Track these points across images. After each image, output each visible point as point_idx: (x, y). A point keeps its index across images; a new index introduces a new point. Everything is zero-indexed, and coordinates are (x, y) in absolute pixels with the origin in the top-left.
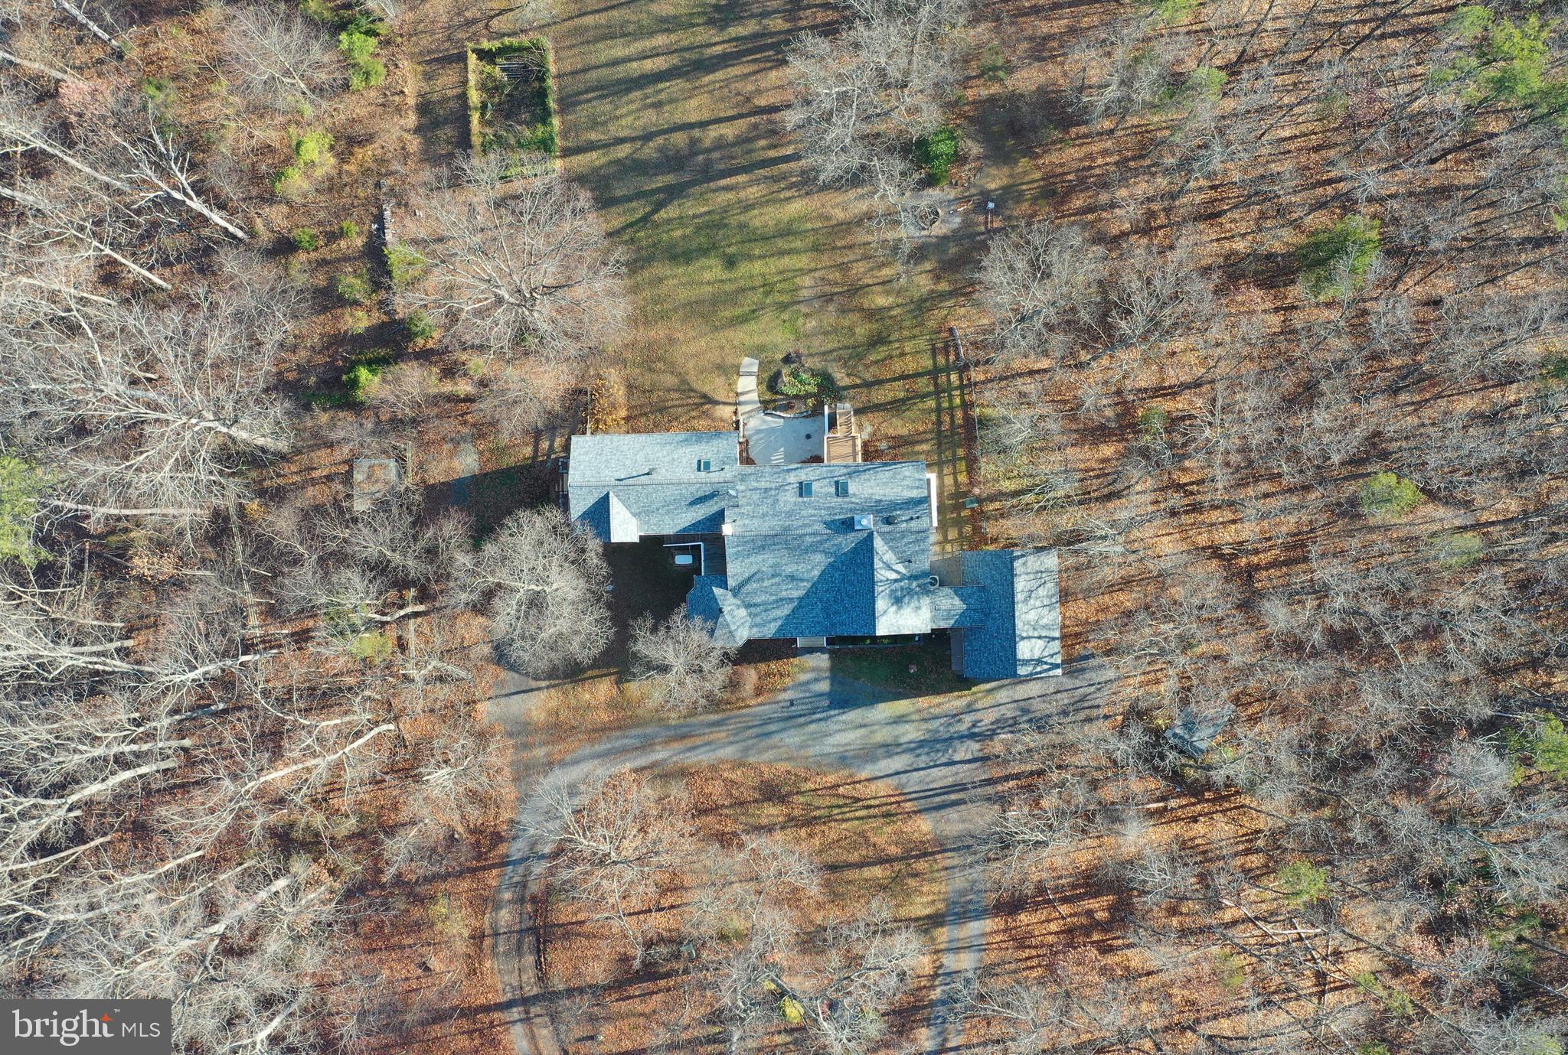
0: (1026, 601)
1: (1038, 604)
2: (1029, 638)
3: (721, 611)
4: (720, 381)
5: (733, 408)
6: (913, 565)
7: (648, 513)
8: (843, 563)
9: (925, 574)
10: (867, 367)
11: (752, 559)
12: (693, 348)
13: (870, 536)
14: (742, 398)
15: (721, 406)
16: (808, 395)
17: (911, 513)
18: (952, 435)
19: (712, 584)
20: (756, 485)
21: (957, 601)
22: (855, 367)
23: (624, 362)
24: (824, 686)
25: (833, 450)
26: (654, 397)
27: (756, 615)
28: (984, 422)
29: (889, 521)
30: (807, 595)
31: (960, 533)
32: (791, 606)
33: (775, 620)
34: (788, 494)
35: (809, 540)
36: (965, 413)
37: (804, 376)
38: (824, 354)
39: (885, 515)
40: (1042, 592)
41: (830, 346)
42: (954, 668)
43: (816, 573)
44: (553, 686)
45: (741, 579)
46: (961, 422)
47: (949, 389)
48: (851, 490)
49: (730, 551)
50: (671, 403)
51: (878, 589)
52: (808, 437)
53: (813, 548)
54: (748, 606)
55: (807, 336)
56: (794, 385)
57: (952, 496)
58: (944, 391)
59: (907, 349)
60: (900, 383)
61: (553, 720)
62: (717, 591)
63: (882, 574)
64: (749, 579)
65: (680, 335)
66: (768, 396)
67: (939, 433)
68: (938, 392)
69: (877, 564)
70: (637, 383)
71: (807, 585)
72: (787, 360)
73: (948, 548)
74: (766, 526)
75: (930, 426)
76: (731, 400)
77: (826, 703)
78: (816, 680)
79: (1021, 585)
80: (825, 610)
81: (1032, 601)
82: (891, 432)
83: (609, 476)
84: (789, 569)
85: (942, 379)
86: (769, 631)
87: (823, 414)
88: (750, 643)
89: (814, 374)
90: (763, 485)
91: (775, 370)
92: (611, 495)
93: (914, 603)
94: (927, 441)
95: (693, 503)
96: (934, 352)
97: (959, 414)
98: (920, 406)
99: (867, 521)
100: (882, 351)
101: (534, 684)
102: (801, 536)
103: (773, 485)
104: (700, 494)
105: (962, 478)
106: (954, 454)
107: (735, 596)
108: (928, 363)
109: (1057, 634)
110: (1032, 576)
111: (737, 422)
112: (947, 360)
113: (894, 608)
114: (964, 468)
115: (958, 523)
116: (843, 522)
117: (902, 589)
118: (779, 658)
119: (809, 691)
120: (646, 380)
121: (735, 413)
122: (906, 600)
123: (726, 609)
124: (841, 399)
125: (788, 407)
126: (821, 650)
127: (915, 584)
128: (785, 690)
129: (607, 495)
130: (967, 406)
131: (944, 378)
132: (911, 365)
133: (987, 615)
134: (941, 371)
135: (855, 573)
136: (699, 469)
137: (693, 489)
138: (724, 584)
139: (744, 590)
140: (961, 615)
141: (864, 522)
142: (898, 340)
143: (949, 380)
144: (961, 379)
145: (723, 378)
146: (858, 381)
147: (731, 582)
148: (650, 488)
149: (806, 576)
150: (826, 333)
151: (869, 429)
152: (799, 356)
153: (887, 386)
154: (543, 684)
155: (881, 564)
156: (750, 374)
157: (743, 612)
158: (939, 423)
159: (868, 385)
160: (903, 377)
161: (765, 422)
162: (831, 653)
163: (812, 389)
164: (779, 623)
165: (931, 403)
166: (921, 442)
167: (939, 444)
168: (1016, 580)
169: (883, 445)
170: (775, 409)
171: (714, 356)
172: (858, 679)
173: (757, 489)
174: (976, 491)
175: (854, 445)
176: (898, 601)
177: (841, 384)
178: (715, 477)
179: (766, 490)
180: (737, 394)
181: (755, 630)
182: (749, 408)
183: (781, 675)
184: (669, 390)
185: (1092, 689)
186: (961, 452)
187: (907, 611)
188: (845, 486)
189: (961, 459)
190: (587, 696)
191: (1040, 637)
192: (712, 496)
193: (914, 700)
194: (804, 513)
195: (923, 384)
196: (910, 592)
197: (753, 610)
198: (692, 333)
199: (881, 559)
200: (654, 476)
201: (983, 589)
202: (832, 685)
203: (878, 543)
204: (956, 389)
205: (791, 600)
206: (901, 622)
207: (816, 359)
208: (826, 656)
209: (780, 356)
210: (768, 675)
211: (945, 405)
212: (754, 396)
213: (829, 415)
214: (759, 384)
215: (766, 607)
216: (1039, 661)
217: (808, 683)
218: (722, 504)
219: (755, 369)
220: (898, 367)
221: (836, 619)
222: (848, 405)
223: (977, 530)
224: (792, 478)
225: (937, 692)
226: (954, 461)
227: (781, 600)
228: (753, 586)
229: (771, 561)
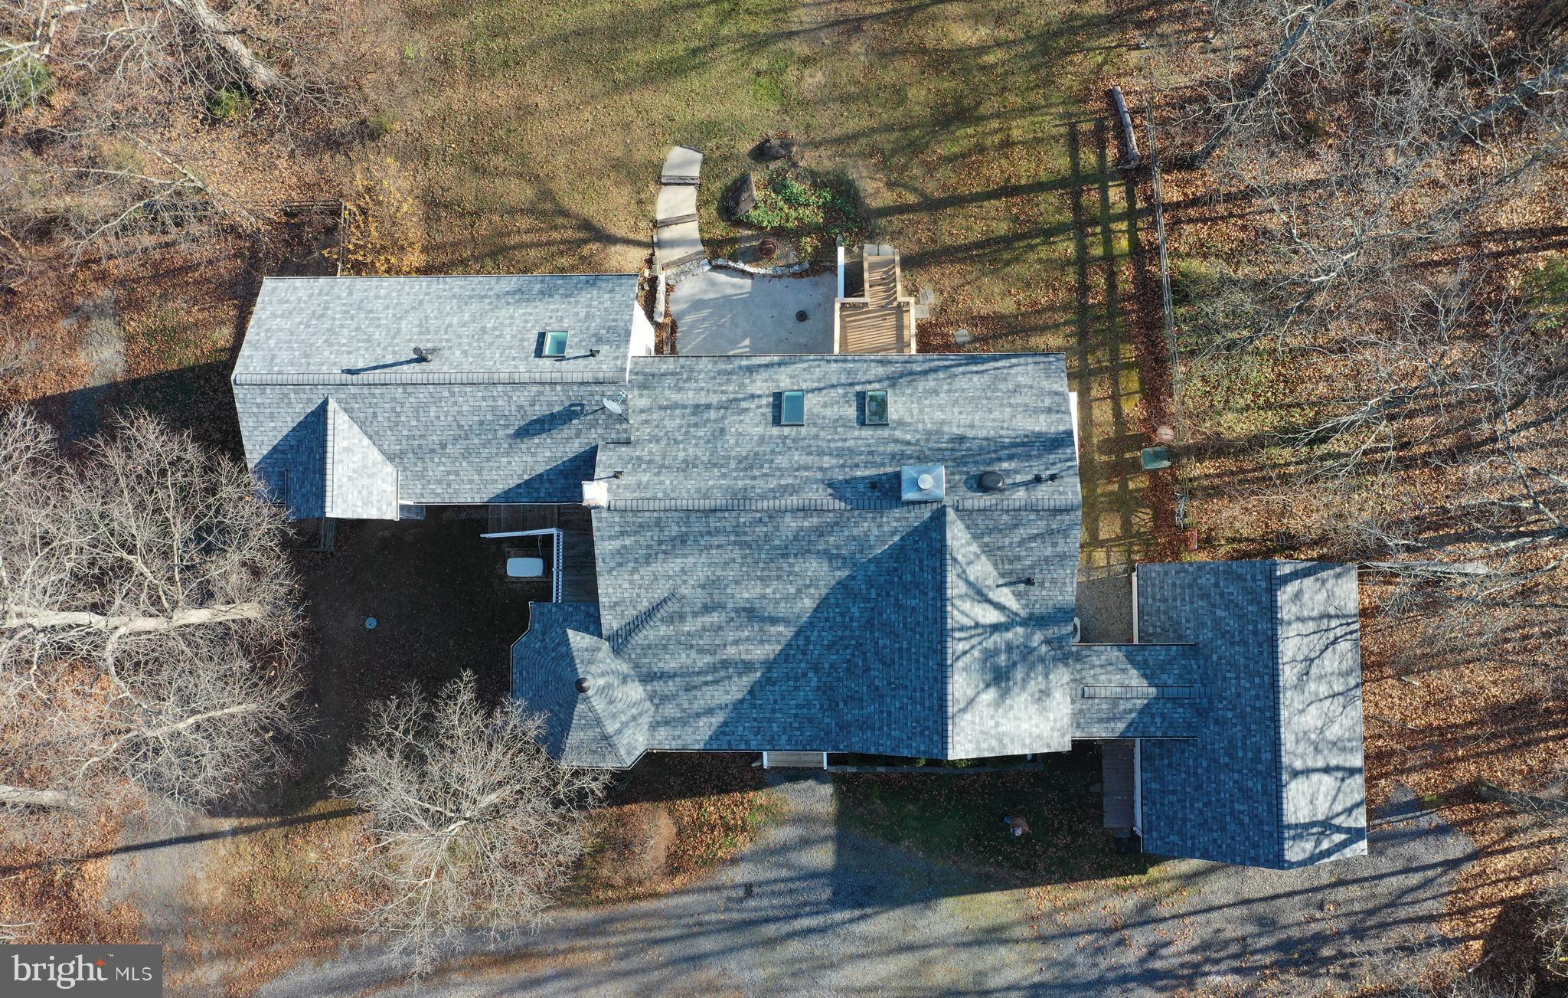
0: (1300, 686)
1: (1323, 690)
2: (1307, 772)
3: (579, 687)
4: (621, 196)
5: (645, 253)
6: (1035, 592)
7: (421, 454)
8: (870, 582)
9: (1062, 615)
10: (930, 169)
11: (657, 567)
12: (568, 126)
13: (938, 520)
14: (667, 234)
15: (619, 248)
16: (804, 229)
17: (1037, 467)
18: (1111, 316)
19: (567, 622)
20: (675, 397)
21: (1134, 679)
22: (905, 168)
23: (425, 155)
24: (822, 857)
25: (852, 336)
26: (483, 228)
27: (665, 699)
28: (1183, 290)
29: (982, 484)
30: (785, 656)
31: (1126, 525)
32: (747, 680)
33: (710, 711)
34: (747, 418)
35: (791, 524)
36: (1140, 269)
37: (797, 187)
38: (838, 141)
39: (974, 470)
40: (1330, 662)
41: (851, 125)
42: (1109, 822)
43: (808, 603)
44: (247, 831)
45: (631, 613)
46: (1130, 288)
47: (1105, 218)
48: (894, 412)
49: (604, 547)
50: (515, 240)
51: (956, 646)
52: (802, 316)
53: (801, 546)
54: (647, 678)
55: (804, 104)
56: (774, 207)
57: (1108, 445)
58: (1094, 222)
59: (1016, 134)
60: (1000, 203)
61: (239, 903)
62: (578, 640)
63: (963, 611)
64: (650, 614)
65: (543, 102)
66: (720, 231)
67: (1083, 309)
68: (1080, 225)
69: (955, 587)
70: (449, 196)
71: (786, 632)
72: (762, 153)
73: (1100, 556)
74: (687, 490)
75: (1062, 294)
76: (641, 237)
77: (826, 894)
78: (805, 843)
79: (1291, 645)
80: (824, 690)
81: (1312, 686)
82: (980, 307)
83: (329, 363)
84: (747, 593)
85: (1091, 198)
86: (696, 737)
87: (833, 269)
88: (652, 760)
89: (817, 180)
90: (690, 397)
91: (735, 174)
92: (332, 405)
93: (1036, 683)
94: (1056, 326)
95: (526, 432)
96: (1073, 141)
97: (1126, 273)
98: (1043, 253)
99: (932, 481)
100: (965, 136)
101: (207, 824)
102: (774, 515)
103: (714, 399)
104: (540, 410)
105: (1132, 408)
106: (1115, 354)
107: (617, 651)
108: (1059, 162)
109: (1358, 761)
110: (1311, 626)
111: (653, 281)
112: (1102, 156)
113: (990, 695)
114: (1135, 385)
115: (1123, 504)
116: (874, 484)
117: (1009, 648)
118: (724, 790)
119: (789, 866)
120: (467, 190)
121: (650, 262)
122: (1019, 674)
123: (593, 684)
124: (872, 237)
125: (760, 254)
126: (814, 774)
127: (1038, 638)
128: (734, 861)
129: (323, 408)
130: (1141, 254)
131: (1095, 196)
132: (1024, 170)
133: (1203, 713)
134: (1088, 179)
135: (898, 606)
136: (539, 352)
137: (522, 397)
138: (592, 624)
139: (639, 639)
140: (1145, 710)
141: (927, 482)
142: (998, 115)
143: (1105, 198)
144: (1130, 197)
145: (627, 190)
146: (911, 198)
147: (610, 621)
148: (423, 394)
149: (783, 609)
150: (845, 100)
151: (932, 299)
152: (787, 145)
153: (973, 209)
154: (226, 824)
155: (962, 588)
156: (682, 182)
157: (636, 691)
158: (1083, 289)
159: (931, 206)
160: (1007, 191)
161: (713, 284)
162: (837, 780)
163: (812, 215)
164: (718, 719)
165: (1066, 247)
166: (1043, 329)
167: (1082, 335)
168: (1281, 632)
169: (962, 334)
170: (734, 257)
171: (612, 144)
172: (896, 840)
173: (675, 406)
174: (1166, 433)
175: (900, 327)
176: (999, 677)
177: (875, 203)
178: (575, 370)
179: (697, 409)
180: (656, 225)
181: (663, 733)
182: (677, 253)
183: (728, 829)
184: (512, 211)
185: (1415, 879)
186: (1129, 352)
187: (1021, 701)
188: (882, 404)
189: (1129, 366)
190: (313, 856)
191: (1327, 770)
192: (568, 415)
193: (1018, 893)
194: (782, 461)
195: (1050, 207)
196: (1026, 653)
197: (658, 686)
198: (564, 95)
199: (963, 576)
200: (434, 365)
201: (1194, 650)
202: (839, 853)
203: (957, 537)
204: (1119, 218)
205: (748, 667)
206: (1007, 726)
207: (823, 152)
208: (827, 790)
209: (746, 146)
210: (698, 825)
211: (1098, 251)
212: (691, 230)
213: (847, 267)
214: (701, 204)
215: (690, 680)
216: (1326, 826)
217: (785, 848)
218: (593, 436)
219: (695, 172)
220: (995, 172)
221: (850, 714)
222: (888, 250)
223: (1163, 517)
224: (761, 385)
225: (1068, 873)
226: (1115, 370)
227: (725, 664)
228: (656, 632)
229: (701, 574)
